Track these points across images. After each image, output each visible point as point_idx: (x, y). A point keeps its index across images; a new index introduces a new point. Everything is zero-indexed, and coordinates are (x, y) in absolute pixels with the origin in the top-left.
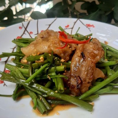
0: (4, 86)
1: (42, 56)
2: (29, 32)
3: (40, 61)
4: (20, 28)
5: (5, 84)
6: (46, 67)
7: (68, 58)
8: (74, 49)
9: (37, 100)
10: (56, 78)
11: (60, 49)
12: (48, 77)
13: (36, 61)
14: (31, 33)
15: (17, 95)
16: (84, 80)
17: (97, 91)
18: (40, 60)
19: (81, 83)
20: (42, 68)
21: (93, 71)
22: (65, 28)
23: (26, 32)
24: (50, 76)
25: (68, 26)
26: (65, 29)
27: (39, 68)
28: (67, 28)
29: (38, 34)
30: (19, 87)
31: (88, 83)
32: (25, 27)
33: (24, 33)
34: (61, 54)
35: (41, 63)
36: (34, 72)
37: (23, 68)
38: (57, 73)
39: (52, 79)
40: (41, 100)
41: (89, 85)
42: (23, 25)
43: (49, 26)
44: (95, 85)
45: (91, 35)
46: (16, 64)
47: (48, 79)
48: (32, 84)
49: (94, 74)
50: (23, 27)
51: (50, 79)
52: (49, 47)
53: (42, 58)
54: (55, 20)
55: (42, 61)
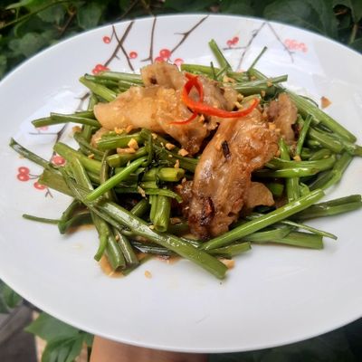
0: (46, 195)
1: (134, 138)
2: (128, 53)
3: (126, 150)
4: (106, 39)
5: (48, 192)
6: (140, 166)
7: (196, 147)
8: (213, 126)
9: (107, 238)
10: (157, 195)
11: (178, 126)
12: (142, 191)
13: (119, 150)
14: (134, 54)
15: (69, 223)
16: (219, 208)
17: (250, 235)
18: (128, 147)
19: (212, 214)
20: (130, 166)
21: (242, 190)
22: (227, 47)
23: (120, 53)
24: (144, 189)
25: (235, 40)
26: (225, 49)
27: (124, 165)
28: (232, 46)
29: (151, 58)
30: (78, 204)
31: (231, 214)
32: (120, 38)
33: (114, 55)
34: (180, 136)
35: (130, 156)
36: (114, 174)
37: (93, 158)
38: (162, 184)
39: (148, 196)
40: (118, 241)
41: (230, 220)
42: (114, 31)
43: (183, 36)
44: (250, 220)
45: (285, 79)
46: (80, 144)
47: (140, 195)
48: (103, 202)
49: (245, 197)
50: (114, 37)
51: (144, 195)
52: (153, 116)
53: (132, 142)
54: (204, 19)
55: (131, 150)
